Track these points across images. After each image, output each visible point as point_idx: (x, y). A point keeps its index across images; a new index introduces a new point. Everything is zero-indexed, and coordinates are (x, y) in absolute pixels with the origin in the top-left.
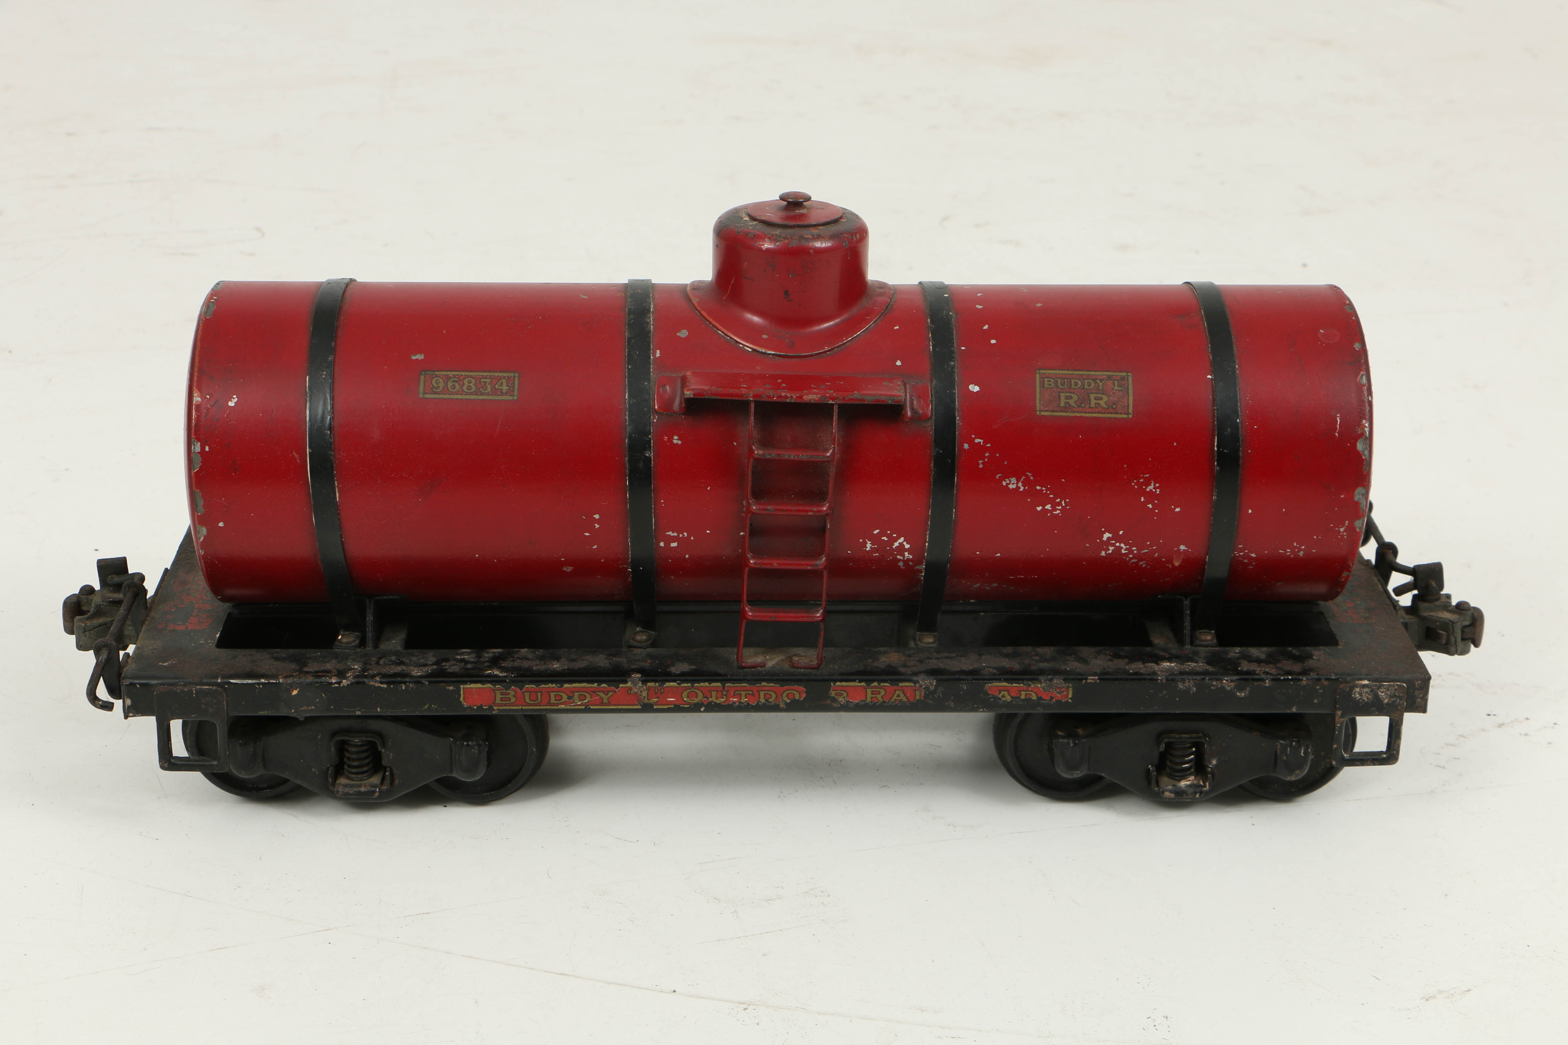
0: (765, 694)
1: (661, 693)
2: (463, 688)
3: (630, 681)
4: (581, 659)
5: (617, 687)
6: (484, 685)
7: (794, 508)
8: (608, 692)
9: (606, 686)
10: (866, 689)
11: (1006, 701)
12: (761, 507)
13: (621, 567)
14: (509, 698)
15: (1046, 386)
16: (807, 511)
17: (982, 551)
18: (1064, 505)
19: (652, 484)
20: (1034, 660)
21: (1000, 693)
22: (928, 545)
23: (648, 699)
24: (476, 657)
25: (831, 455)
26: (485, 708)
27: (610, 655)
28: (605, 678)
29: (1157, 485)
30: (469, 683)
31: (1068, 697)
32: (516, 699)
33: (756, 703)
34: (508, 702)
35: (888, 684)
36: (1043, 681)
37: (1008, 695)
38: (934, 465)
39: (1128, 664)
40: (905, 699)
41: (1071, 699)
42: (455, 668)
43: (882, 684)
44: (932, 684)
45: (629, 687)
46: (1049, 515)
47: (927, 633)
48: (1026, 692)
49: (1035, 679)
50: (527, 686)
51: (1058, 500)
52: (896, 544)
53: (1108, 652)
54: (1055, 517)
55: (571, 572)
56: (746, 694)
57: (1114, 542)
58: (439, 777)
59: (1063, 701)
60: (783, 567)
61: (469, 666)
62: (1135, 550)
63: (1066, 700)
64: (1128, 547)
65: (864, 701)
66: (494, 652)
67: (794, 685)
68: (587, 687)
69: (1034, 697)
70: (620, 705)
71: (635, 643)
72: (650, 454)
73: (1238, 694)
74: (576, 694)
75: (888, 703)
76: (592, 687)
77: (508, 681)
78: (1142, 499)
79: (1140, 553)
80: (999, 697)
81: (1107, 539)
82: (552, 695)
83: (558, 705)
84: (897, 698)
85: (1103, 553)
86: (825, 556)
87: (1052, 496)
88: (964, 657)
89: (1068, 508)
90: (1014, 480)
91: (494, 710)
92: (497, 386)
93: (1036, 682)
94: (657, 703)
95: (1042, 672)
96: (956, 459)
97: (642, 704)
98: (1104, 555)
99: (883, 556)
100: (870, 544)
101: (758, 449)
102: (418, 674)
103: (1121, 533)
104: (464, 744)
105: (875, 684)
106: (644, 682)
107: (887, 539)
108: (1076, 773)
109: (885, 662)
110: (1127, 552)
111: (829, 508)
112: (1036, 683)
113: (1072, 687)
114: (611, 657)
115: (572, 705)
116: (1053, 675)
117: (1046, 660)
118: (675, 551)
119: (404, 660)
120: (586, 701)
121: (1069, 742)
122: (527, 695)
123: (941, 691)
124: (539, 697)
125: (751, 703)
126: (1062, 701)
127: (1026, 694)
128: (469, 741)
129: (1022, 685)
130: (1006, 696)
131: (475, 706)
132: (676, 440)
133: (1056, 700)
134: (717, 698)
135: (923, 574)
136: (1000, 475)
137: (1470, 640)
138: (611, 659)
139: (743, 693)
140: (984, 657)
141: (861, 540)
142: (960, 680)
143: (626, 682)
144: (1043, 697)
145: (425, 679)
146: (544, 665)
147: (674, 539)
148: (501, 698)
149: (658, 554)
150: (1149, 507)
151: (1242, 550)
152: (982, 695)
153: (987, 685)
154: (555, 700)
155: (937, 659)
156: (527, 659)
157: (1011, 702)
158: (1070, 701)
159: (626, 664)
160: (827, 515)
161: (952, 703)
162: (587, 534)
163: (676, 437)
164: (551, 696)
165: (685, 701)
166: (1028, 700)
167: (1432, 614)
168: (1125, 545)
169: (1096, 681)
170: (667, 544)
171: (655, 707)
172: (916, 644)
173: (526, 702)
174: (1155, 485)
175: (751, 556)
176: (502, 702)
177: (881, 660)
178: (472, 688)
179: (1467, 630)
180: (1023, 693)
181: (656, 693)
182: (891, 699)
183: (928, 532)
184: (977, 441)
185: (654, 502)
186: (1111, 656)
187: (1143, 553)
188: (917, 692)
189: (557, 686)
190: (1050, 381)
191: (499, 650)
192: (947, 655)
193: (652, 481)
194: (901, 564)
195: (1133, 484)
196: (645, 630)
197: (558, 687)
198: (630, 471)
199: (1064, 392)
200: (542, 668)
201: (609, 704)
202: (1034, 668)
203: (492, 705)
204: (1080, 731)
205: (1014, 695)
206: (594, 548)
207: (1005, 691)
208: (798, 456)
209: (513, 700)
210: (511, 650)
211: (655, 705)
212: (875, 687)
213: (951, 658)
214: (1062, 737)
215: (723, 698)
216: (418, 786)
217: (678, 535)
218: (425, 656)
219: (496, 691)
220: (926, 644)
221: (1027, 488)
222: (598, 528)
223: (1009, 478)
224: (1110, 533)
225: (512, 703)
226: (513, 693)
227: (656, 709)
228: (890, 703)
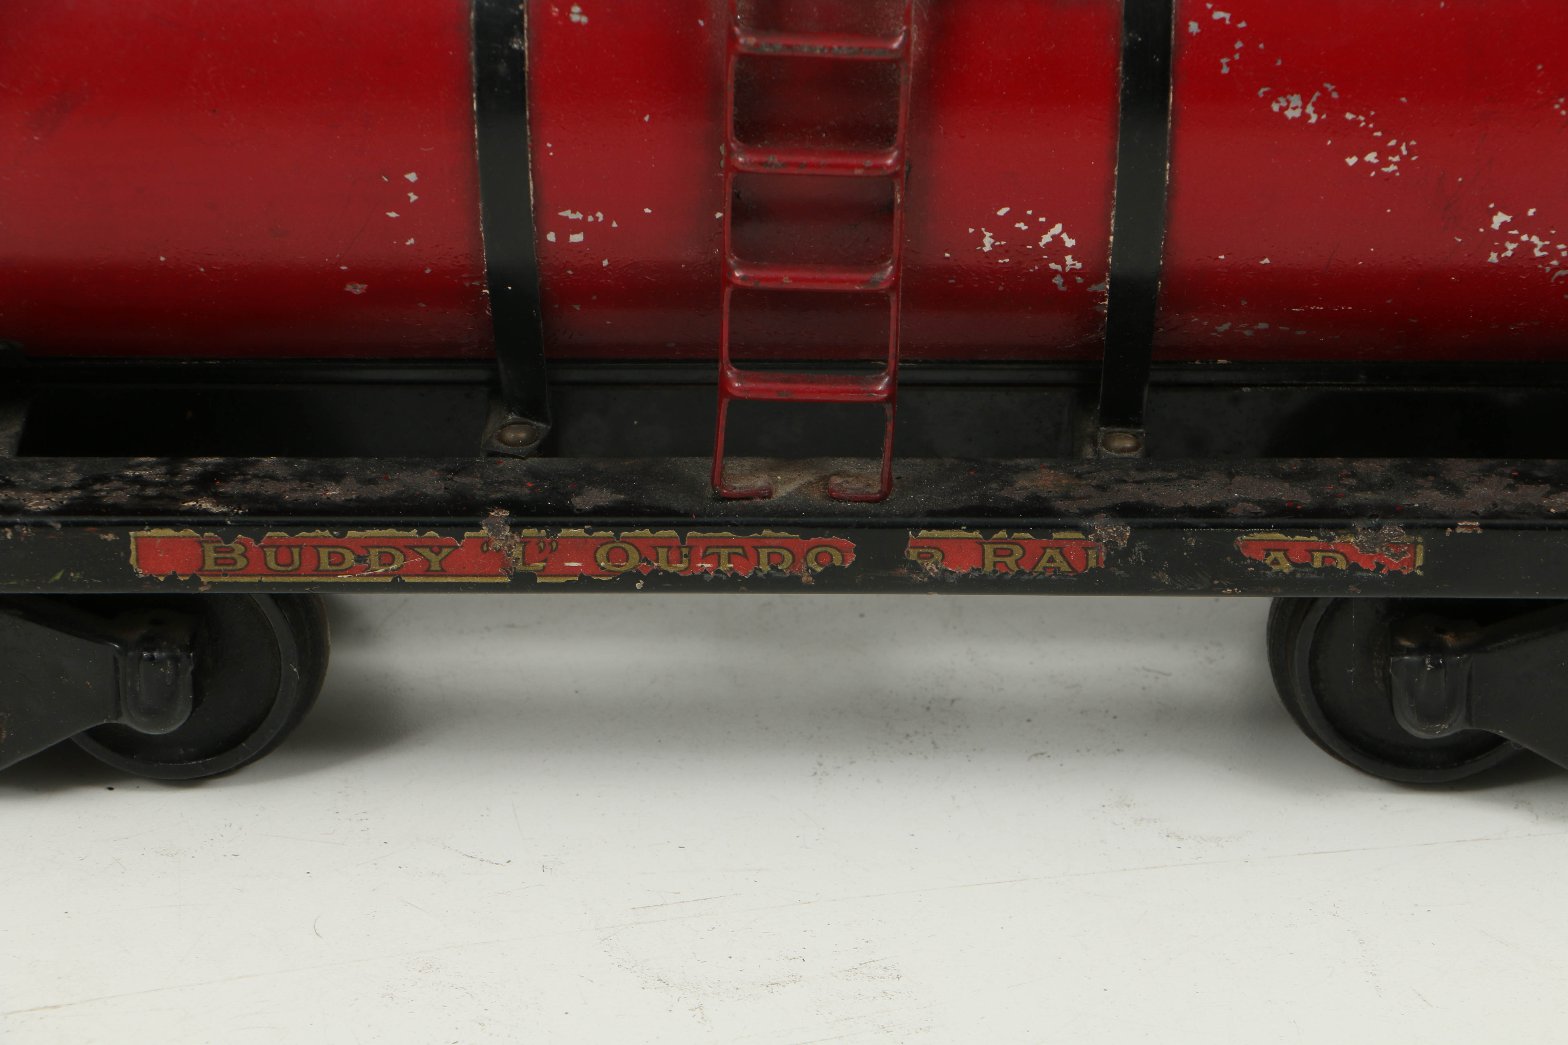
0: (769, 554)
1: (552, 551)
2: (136, 538)
3: (486, 525)
4: (386, 478)
5: (460, 538)
6: (179, 531)
7: (823, 161)
8: (441, 548)
9: (437, 535)
10: (981, 544)
11: (1282, 571)
12: (755, 158)
13: (467, 285)
14: (233, 559)
16: (853, 167)
17: (1228, 254)
18: (1405, 152)
19: (527, 108)
20: (1345, 485)
21: (1268, 555)
22: (1114, 240)
23: (524, 564)
24: (166, 474)
25: (901, 46)
26: (182, 579)
27: (449, 471)
28: (434, 519)
30: (147, 528)
31: (1414, 565)
32: (248, 563)
33: (751, 572)
34: (230, 568)
35: (1028, 535)
36: (1359, 530)
37: (1284, 559)
38: (1124, 67)
39: (1547, 495)
40: (1065, 567)
41: (1420, 568)
42: (121, 496)
43: (1016, 535)
44: (1121, 535)
45: (483, 538)
46: (1373, 174)
47: (1120, 429)
48: (1323, 553)
49: (1343, 527)
50: (269, 534)
51: (1393, 143)
52: (1046, 239)
53: (1508, 471)
54: (1387, 179)
55: (363, 294)
56: (729, 554)
57: (1515, 232)
58: (94, 725)
59: (1405, 573)
60: (803, 286)
61: (150, 492)
62: (1563, 250)
63: (1411, 570)
64: (1547, 243)
65: (979, 570)
66: (205, 465)
67: (830, 536)
68: (396, 537)
69: (1342, 565)
70: (465, 576)
71: (503, 448)
72: (522, 44)
74: (374, 552)
75: (1030, 574)
76: (407, 537)
77: (229, 522)
80: (1265, 564)
81: (1500, 227)
82: (324, 553)
83: (335, 574)
84: (1048, 565)
85: (1493, 258)
86: (891, 264)
87: (1379, 134)
88: (1195, 479)
89: (1414, 158)
90: (1296, 100)
91: (202, 584)
93: (1345, 532)
94: (543, 572)
95: (1359, 511)
96: (1172, 56)
97: (511, 574)
98: (1496, 261)
99: (1020, 263)
100: (991, 237)
101: (746, 33)
102: (41, 507)
103: (1531, 212)
104: (142, 655)
105: (1002, 534)
106: (516, 527)
107: (1026, 227)
108: (1439, 728)
109: (1026, 488)
110: (1545, 253)
111: (900, 160)
112: (1345, 535)
113: (1422, 544)
114: (450, 476)
115: (365, 574)
116: (1383, 518)
117: (1371, 487)
118: (580, 252)
119: (13, 479)
120: (395, 566)
121: (1424, 662)
122: (270, 553)
123: (1143, 550)
124: (296, 557)
125: (741, 573)
126: (1401, 572)
127: (1324, 558)
128: (154, 650)
129: (1314, 538)
130: (1280, 561)
131: (161, 575)
132: (577, 15)
133: (1389, 572)
134: (669, 562)
135: (1106, 303)
136: (1266, 89)
138: (451, 479)
139: (724, 552)
140: (1238, 479)
141: (971, 230)
142: (1183, 526)
143: (478, 527)
144: (1360, 564)
145: (54, 519)
146: (308, 490)
147: (576, 226)
148: (216, 559)
149: (545, 258)
152: (1228, 559)
153: (1239, 538)
154: (333, 564)
155: (1137, 482)
156: (273, 478)
157: (1293, 573)
158: (1419, 572)
159: (479, 490)
160: (896, 174)
161: (1167, 576)
162: (393, 215)
163: (576, 9)
164: (322, 555)
165: (603, 568)
166: (1329, 570)
168: (1542, 240)
169: (1476, 531)
170: (563, 237)
171: (539, 580)
172: (1097, 453)
173: (269, 568)
175: (735, 262)
176: (217, 568)
177: (1017, 485)
178: (155, 537)
180: (1318, 556)
181: (541, 551)
183: (1113, 213)
184: (1218, 15)
185: (532, 148)
186: (1515, 478)
188: (1090, 552)
189: (332, 534)
191: (217, 460)
192: (1159, 474)
193: (527, 102)
194: (1058, 280)
195: (1557, 106)
196: (523, 420)
197: (334, 536)
198: (480, 81)
200: (304, 496)
201: (442, 573)
202: (1342, 502)
203: (197, 573)
204: (1449, 639)
205: (1297, 559)
206: (408, 243)
207: (1279, 550)
208: (831, 49)
209: (241, 563)
210: (241, 459)
211: (541, 576)
212: (1001, 541)
213: (1166, 481)
214: (1409, 651)
215: (681, 562)
216: (50, 745)
217: (585, 218)
218: (58, 470)
219: (205, 545)
220: (1117, 452)
221: (1324, 117)
222: (416, 201)
223: (1285, 96)
224: (1508, 214)
225: (239, 570)
226: (240, 549)
227: (542, 583)
228: (1035, 574)
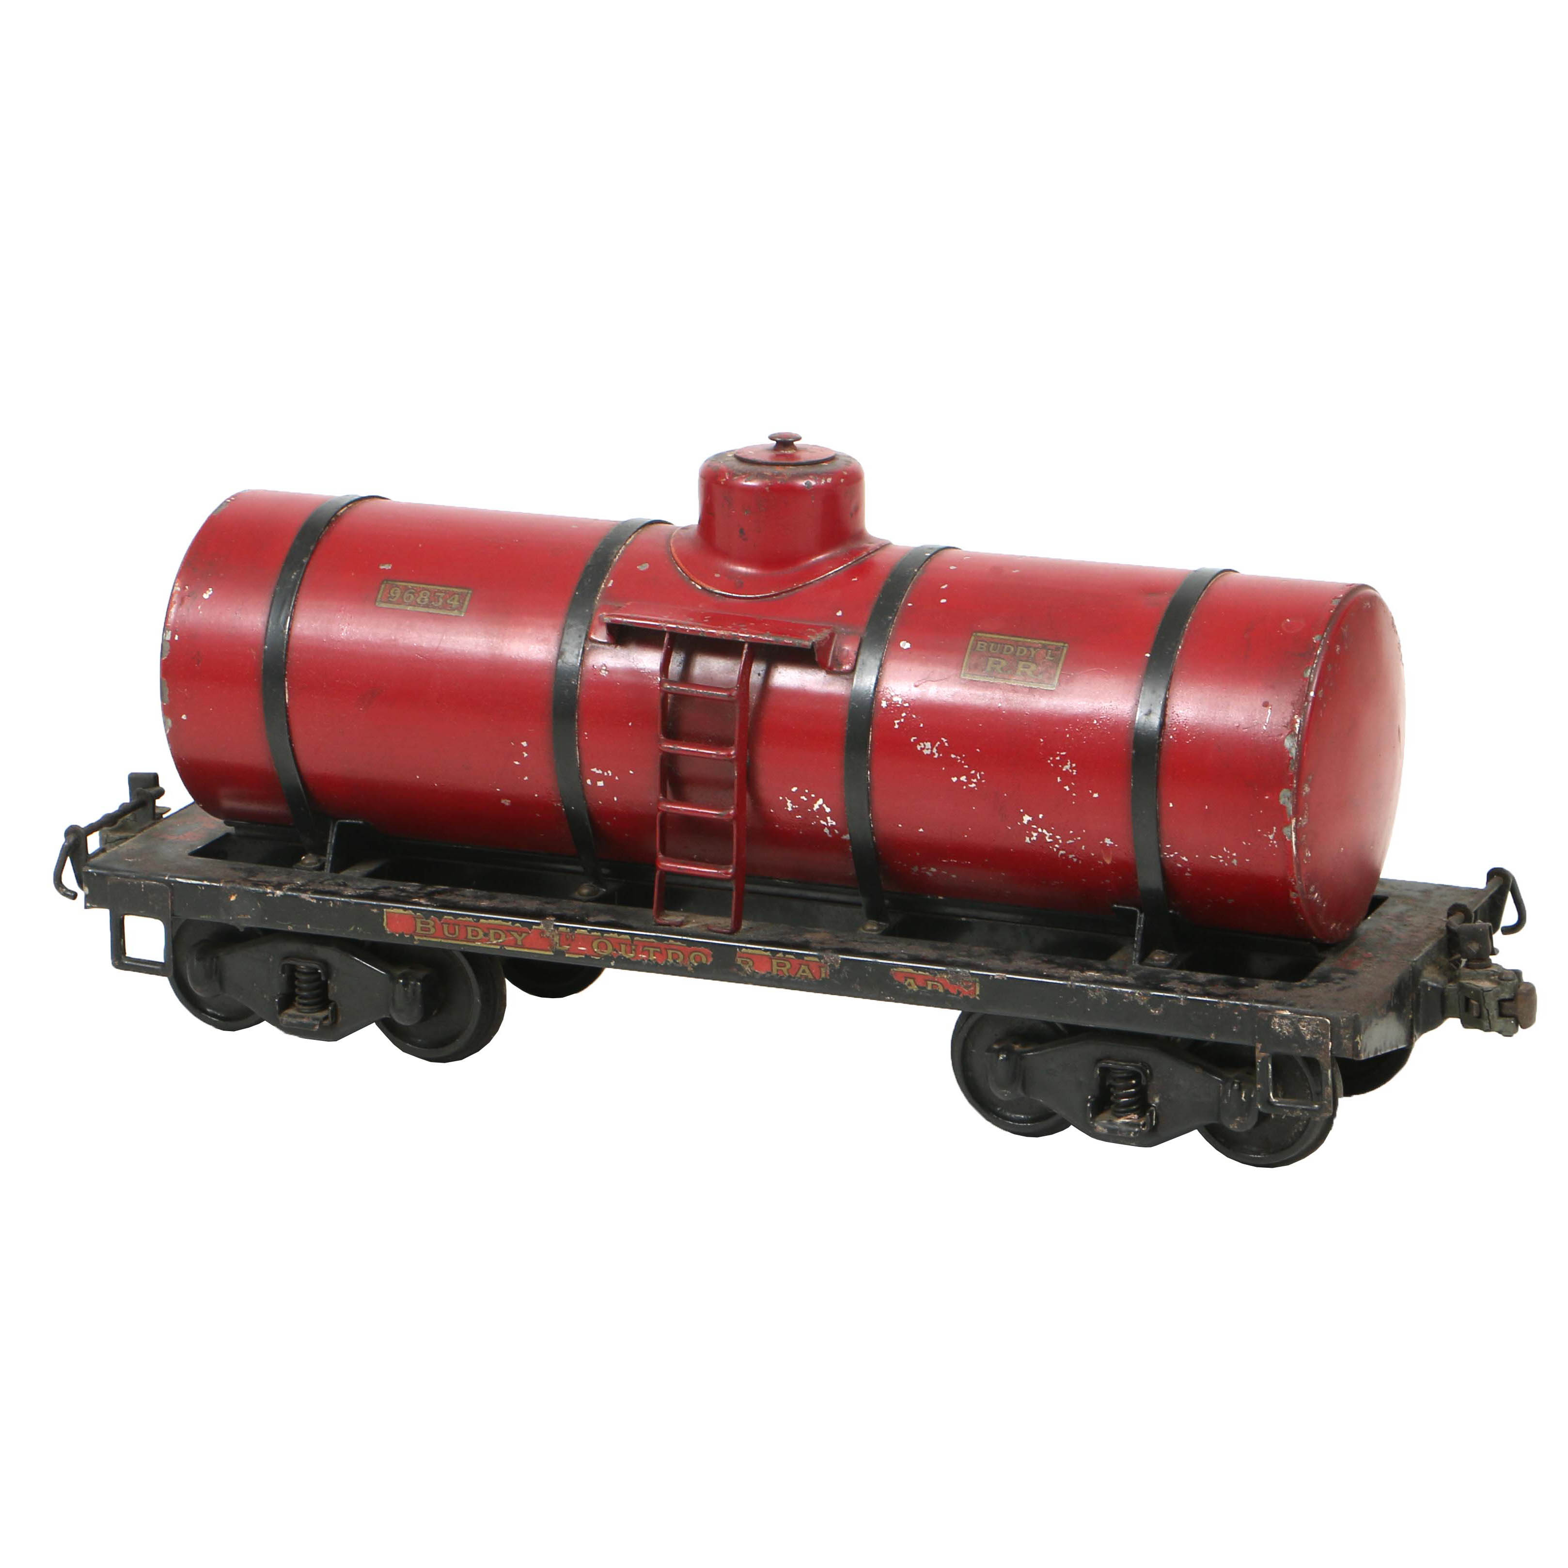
0: (672, 953)
1: (572, 940)
2: (387, 913)
4: (513, 901)
5: (530, 929)
6: (405, 911)
8: (522, 933)
9: (520, 926)
10: (771, 959)
11: (913, 990)
12: (670, 746)
13: (555, 805)
14: (429, 928)
15: (978, 649)
16: (712, 753)
17: (902, 824)
18: (979, 778)
19: (576, 713)
21: (906, 980)
22: (847, 810)
23: (560, 946)
24: (417, 889)
25: (736, 694)
26: (406, 936)
27: (547, 903)
29: (1074, 765)
31: (976, 995)
32: (436, 931)
34: (427, 933)
35: (793, 957)
36: (949, 972)
38: (848, 720)
40: (810, 976)
41: (978, 995)
42: (392, 893)
43: (787, 956)
44: (836, 962)
45: (539, 929)
46: (965, 787)
47: (875, 922)
48: (933, 983)
50: (445, 917)
51: (973, 772)
52: (816, 807)
54: (972, 791)
55: (509, 805)
56: (654, 951)
57: (1035, 826)
59: (971, 997)
60: (690, 814)
61: (405, 893)
62: (1060, 839)
63: (974, 997)
64: (1051, 834)
65: (770, 973)
66: (439, 888)
68: (502, 925)
69: (941, 990)
70: (533, 949)
72: (575, 681)
73: (1152, 1011)
74: (492, 932)
75: (793, 978)
76: (506, 926)
77: (429, 910)
78: (1059, 780)
79: (1066, 844)
80: (905, 985)
81: (1028, 823)
82: (469, 929)
83: (474, 941)
84: (802, 974)
85: (1027, 840)
86: (732, 807)
87: (966, 767)
89: (983, 781)
90: (928, 745)
91: (415, 940)
92: (448, 601)
93: (942, 972)
94: (568, 951)
95: (953, 963)
96: (872, 717)
97: (554, 950)
98: (1029, 842)
99: (806, 818)
100: (790, 802)
101: (667, 682)
103: (1042, 816)
104: (400, 981)
105: (780, 955)
107: (806, 799)
109: (808, 937)
110: (1051, 840)
111: (735, 753)
115: (488, 943)
116: (963, 968)
118: (603, 791)
119: (351, 883)
120: (501, 940)
122: (445, 926)
123: (848, 972)
124: (457, 930)
125: (660, 963)
126: (969, 997)
127: (932, 985)
128: (405, 979)
129: (928, 974)
130: (913, 985)
131: (397, 933)
132: (603, 671)
133: (964, 996)
134: (626, 953)
135: (850, 846)
136: (915, 738)
137: (1513, 1019)
138: (543, 905)
139: (652, 950)
141: (781, 798)
142: (865, 961)
143: (539, 924)
144: (950, 990)
146: (475, 900)
147: (600, 777)
148: (421, 927)
149: (587, 793)
150: (1066, 789)
151: (1171, 851)
152: (887, 980)
153: (892, 970)
154: (473, 936)
155: (862, 942)
156: (463, 896)
157: (918, 992)
158: (978, 998)
159: (553, 908)
160: (735, 761)
161: (859, 987)
162: (517, 763)
163: (604, 668)
164: (468, 931)
165: (595, 952)
166: (935, 992)
167: (1471, 982)
168: (1048, 832)
169: (1003, 979)
171: (567, 955)
173: (444, 934)
174: (1071, 765)
176: (422, 932)
177: (804, 937)
178: (392, 908)
179: (1506, 1004)
180: (930, 983)
181: (567, 939)
182: (796, 974)
183: (845, 795)
184: (896, 699)
185: (579, 734)
187: (1069, 844)
188: (822, 969)
190: (982, 645)
191: (445, 887)
193: (576, 710)
194: (826, 830)
195: (1049, 761)
196: (595, 886)
197: (474, 921)
199: (993, 657)
200: (468, 901)
201: (523, 946)
203: (413, 934)
205: (921, 984)
206: (525, 779)
207: (911, 978)
208: (702, 692)
209: (433, 931)
210: (456, 888)
211: (568, 953)
212: (780, 959)
213: (876, 942)
215: (632, 953)
217: (603, 773)
218: (372, 883)
219: (417, 919)
220: (866, 930)
221: (941, 755)
222: (527, 757)
223: (923, 742)
224: (1030, 816)
225: (432, 934)
226: (432, 923)
227: (568, 957)
228: (796, 978)
